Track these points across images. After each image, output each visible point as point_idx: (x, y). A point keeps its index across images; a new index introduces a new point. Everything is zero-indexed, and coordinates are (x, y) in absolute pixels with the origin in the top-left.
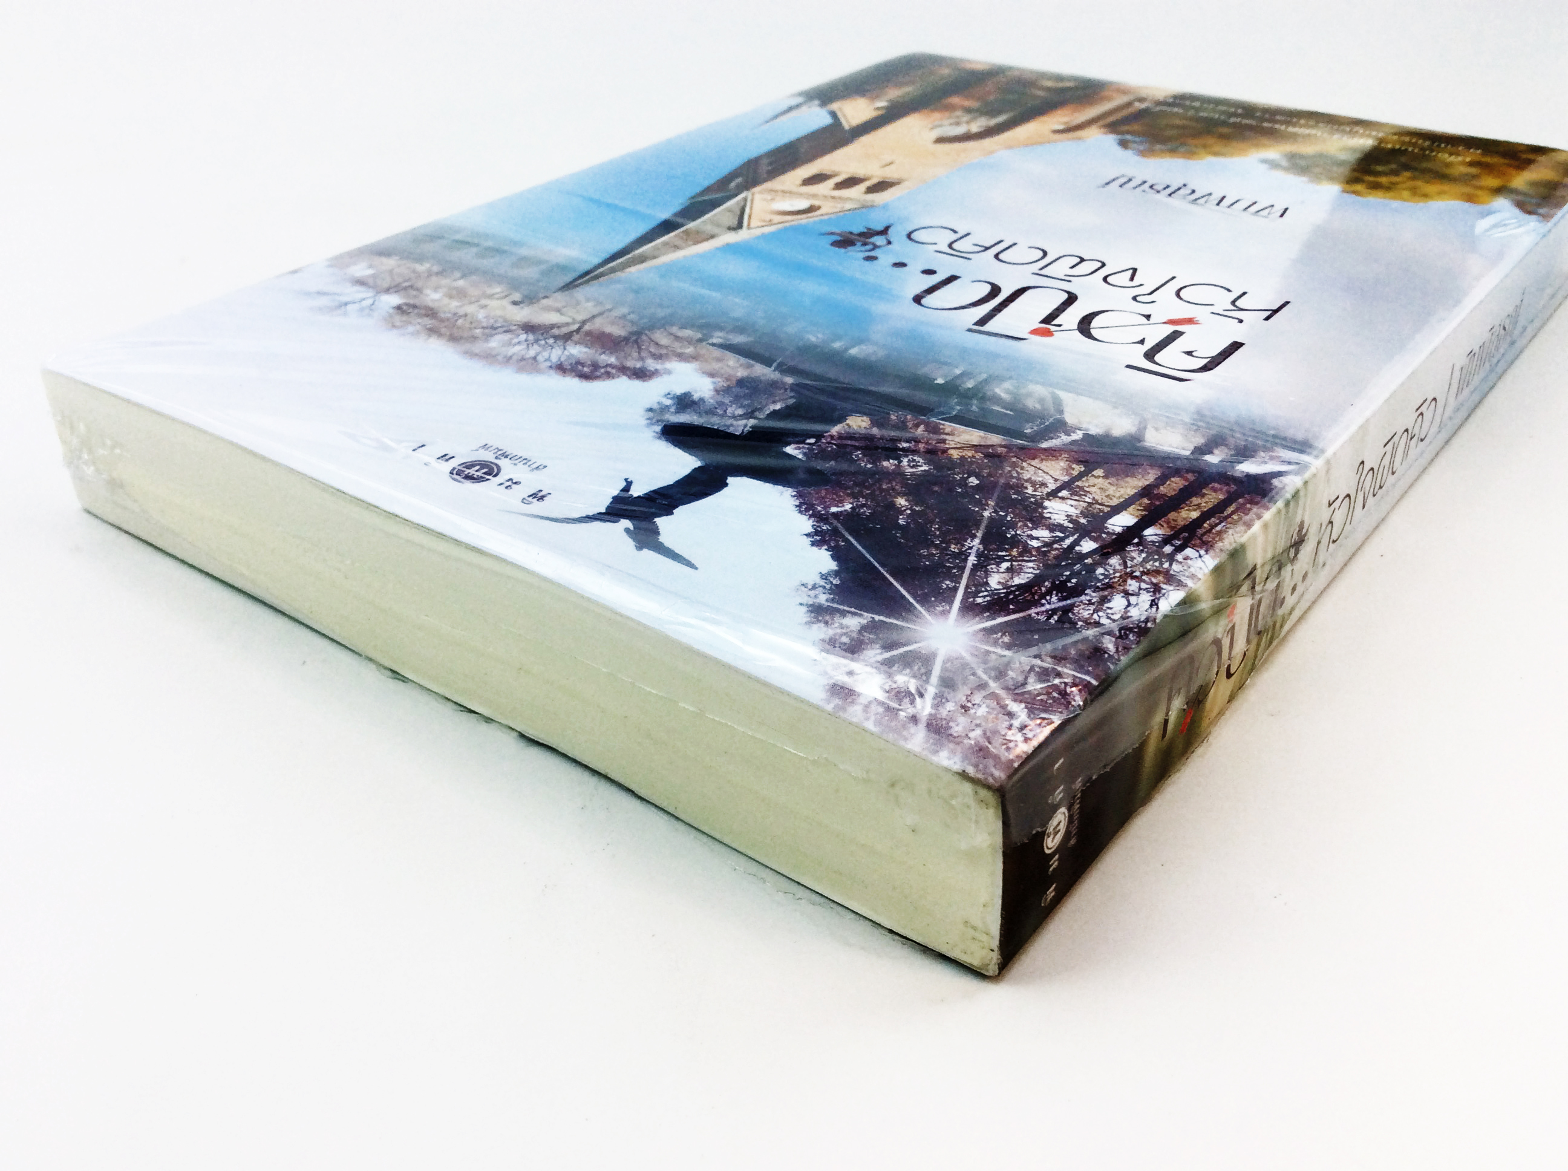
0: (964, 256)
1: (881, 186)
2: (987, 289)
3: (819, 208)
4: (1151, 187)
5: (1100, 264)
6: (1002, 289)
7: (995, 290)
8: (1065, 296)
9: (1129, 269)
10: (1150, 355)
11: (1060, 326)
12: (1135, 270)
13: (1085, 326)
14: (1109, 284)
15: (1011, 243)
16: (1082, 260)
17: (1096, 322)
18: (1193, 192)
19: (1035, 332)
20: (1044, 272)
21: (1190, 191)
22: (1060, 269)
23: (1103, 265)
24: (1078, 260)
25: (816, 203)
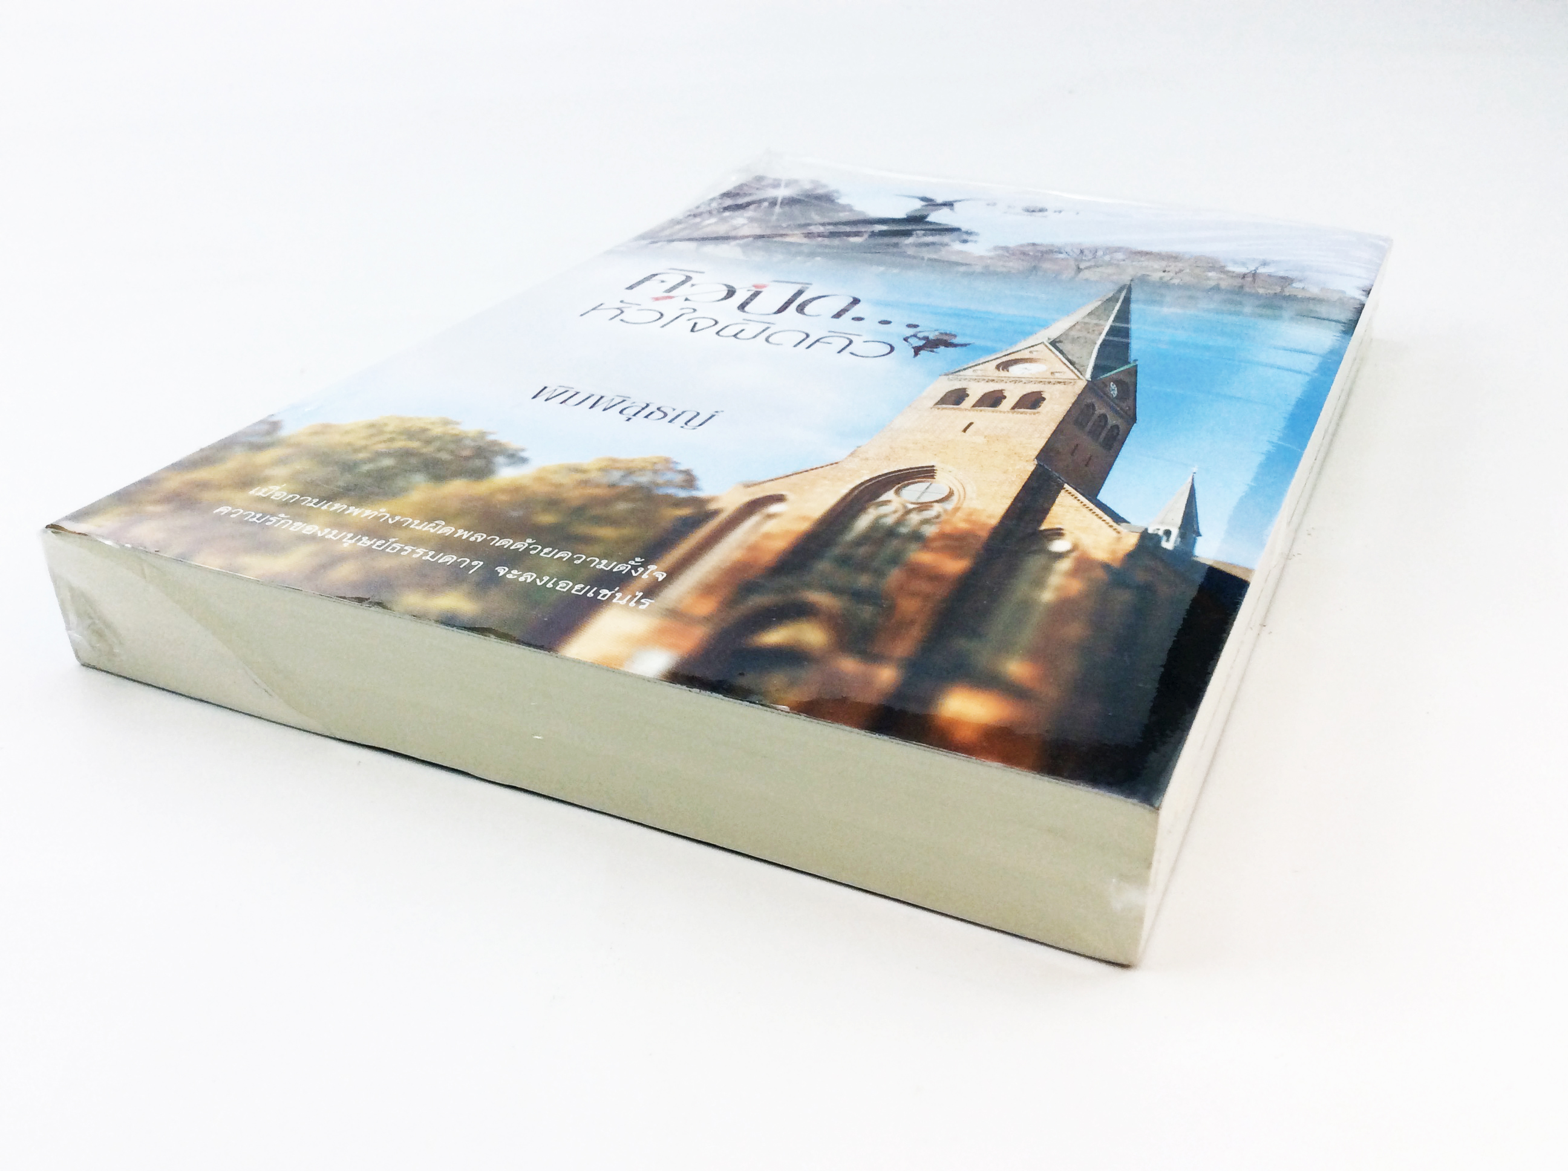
0: (834, 333)
1: (956, 397)
2: (807, 310)
3: (998, 367)
4: (666, 415)
5: (721, 333)
6: (795, 309)
7: (801, 309)
8: (746, 309)
9: (697, 331)
10: (688, 278)
11: (748, 290)
12: (692, 330)
13: (731, 293)
14: (713, 319)
15: (799, 346)
16: (735, 336)
17: (724, 293)
18: (621, 412)
19: (764, 286)
20: (766, 326)
21: (624, 412)
22: (752, 329)
23: (718, 333)
24: (738, 336)
25: (1003, 373)
